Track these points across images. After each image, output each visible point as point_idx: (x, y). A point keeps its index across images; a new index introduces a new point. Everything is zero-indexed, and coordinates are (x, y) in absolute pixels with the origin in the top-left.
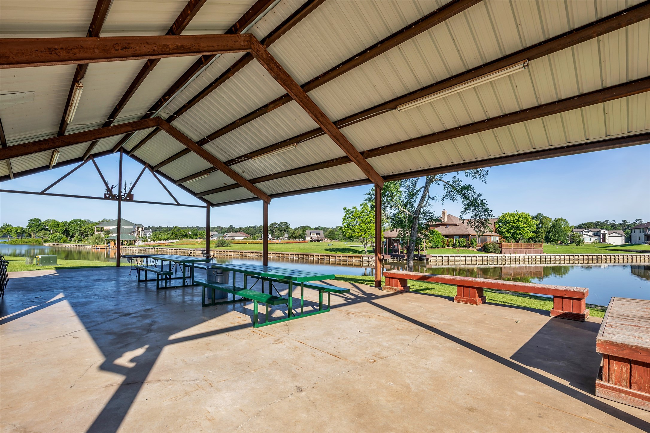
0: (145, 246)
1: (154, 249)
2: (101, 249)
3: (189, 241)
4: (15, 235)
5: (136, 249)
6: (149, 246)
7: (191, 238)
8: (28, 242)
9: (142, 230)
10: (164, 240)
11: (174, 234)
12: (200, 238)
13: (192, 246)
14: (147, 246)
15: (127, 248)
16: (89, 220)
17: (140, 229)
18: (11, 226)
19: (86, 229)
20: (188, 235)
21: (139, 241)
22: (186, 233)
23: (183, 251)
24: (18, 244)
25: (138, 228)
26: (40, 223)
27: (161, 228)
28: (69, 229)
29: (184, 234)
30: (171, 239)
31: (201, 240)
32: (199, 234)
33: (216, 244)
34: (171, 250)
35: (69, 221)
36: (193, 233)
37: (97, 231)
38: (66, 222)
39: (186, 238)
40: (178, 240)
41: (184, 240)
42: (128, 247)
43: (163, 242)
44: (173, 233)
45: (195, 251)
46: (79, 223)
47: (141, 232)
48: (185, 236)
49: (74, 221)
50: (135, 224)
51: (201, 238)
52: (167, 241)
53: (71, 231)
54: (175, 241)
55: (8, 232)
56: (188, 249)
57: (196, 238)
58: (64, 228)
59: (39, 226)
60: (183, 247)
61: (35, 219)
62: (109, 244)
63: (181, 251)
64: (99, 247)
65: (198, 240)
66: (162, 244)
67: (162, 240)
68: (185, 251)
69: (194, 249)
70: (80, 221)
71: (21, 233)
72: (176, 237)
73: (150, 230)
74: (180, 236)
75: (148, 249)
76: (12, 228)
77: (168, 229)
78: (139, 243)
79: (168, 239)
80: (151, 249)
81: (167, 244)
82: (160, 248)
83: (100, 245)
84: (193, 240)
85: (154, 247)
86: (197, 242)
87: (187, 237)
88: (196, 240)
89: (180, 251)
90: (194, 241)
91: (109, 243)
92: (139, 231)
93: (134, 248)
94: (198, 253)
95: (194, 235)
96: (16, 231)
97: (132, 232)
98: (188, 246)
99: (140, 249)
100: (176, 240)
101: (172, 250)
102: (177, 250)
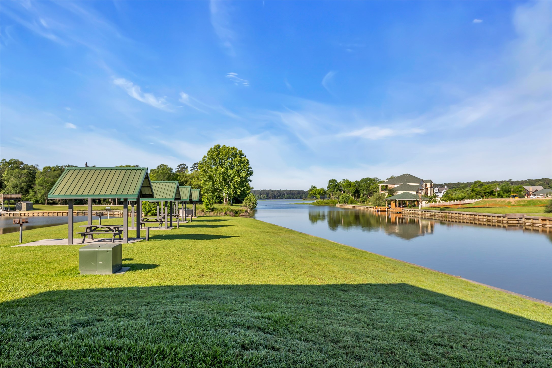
0: (430, 208)
1: (441, 213)
2: (381, 211)
3: (496, 201)
4: (318, 196)
5: (419, 212)
6: (435, 209)
7: (500, 196)
8: (327, 203)
9: (431, 187)
10: (457, 200)
11: (475, 191)
12: (514, 196)
13: (500, 210)
14: (432, 208)
15: (409, 211)
16: (377, 178)
17: (429, 186)
18: (316, 187)
19: (374, 188)
20: (495, 192)
21: (424, 202)
22: (491, 190)
23: (485, 217)
24: (320, 206)
25: (426, 185)
26: (336, 184)
27: (459, 184)
28: (359, 189)
29: (489, 191)
30: (469, 198)
31: (517, 199)
32: (512, 190)
33: (547, 206)
34: (465, 216)
35: (359, 180)
36: (502, 189)
37: (382, 190)
38: (357, 182)
39: (492, 196)
40: (479, 200)
41: (490, 200)
42: (410, 209)
43: (456, 202)
44: (473, 190)
45: (506, 219)
46: (369, 181)
47: (429, 189)
48: (491, 193)
49: (364, 180)
50: (423, 180)
51: (516, 196)
52: (462, 202)
53: (361, 191)
54: (474, 201)
55: (314, 193)
56: (494, 215)
57: (508, 197)
58: (355, 188)
59: (336, 187)
60: (485, 212)
61: (333, 180)
62: (390, 206)
63: (482, 217)
64: (380, 210)
65: (511, 199)
66: (453, 207)
67: (454, 200)
68: (489, 218)
69: (504, 215)
70: (369, 179)
71: (323, 194)
72: (478, 195)
73: (446, 187)
74: (483, 194)
75: (433, 213)
76: (317, 190)
77: (467, 185)
78: (424, 204)
79: (463, 198)
80: (437, 213)
81: (460, 206)
82: (449, 211)
83: (381, 207)
84: (503, 199)
85: (442, 210)
86: (510, 202)
87: (494, 195)
88: (508, 200)
89: (480, 217)
90: (504, 201)
91: (390, 204)
92: (427, 189)
93: (417, 212)
94: (511, 222)
95: (505, 191)
96: (319, 193)
97: (418, 190)
98: (494, 210)
99: (424, 212)
100: (477, 200)
101: (468, 216)
102: (476, 217)
